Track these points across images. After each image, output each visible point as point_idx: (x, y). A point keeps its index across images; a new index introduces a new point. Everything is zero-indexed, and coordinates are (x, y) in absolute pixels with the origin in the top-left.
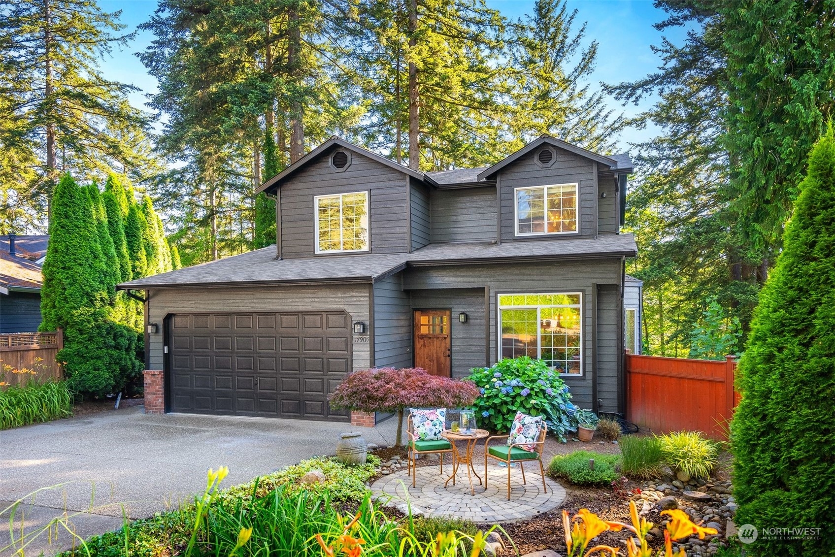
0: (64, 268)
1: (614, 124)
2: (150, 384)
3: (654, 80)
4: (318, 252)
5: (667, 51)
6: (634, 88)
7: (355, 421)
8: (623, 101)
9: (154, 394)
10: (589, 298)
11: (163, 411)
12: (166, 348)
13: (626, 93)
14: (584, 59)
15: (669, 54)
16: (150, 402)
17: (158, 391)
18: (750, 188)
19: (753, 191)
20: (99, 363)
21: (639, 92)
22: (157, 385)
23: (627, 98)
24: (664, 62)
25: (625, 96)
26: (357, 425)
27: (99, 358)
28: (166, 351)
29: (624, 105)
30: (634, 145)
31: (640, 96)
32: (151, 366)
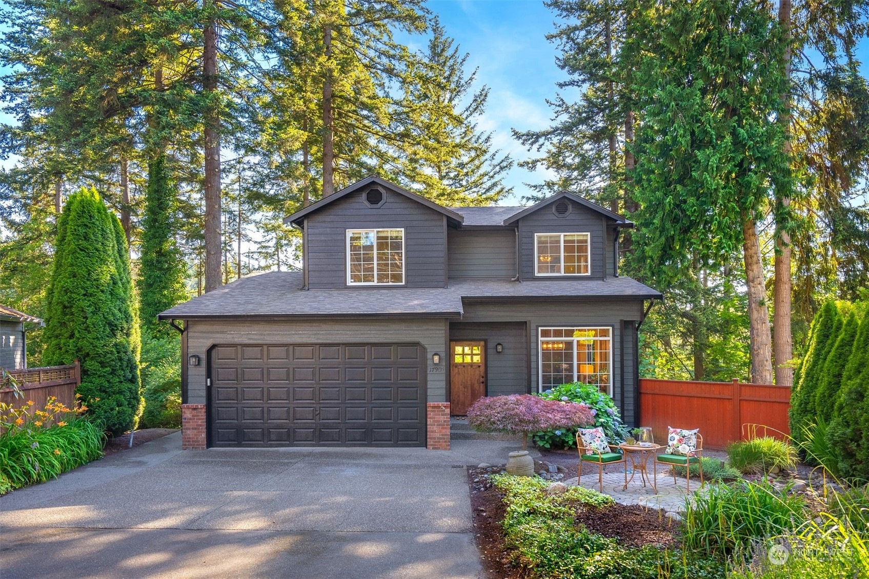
0: (84, 295)
1: (501, 163)
2: (190, 419)
3: (555, 131)
4: (350, 282)
5: (559, 106)
6: (538, 136)
7: (431, 445)
8: (527, 146)
9: (195, 429)
10: (618, 332)
11: (205, 446)
12: (209, 380)
13: (531, 141)
14: (475, 100)
15: (560, 109)
16: (190, 438)
17: (201, 425)
18: (660, 236)
19: (663, 239)
20: (122, 398)
21: (541, 140)
22: (200, 419)
23: (532, 144)
24: (556, 115)
25: (529, 142)
26: (433, 448)
27: (121, 392)
28: (209, 384)
29: (529, 150)
30: (529, 185)
31: (543, 144)
32: (190, 399)
